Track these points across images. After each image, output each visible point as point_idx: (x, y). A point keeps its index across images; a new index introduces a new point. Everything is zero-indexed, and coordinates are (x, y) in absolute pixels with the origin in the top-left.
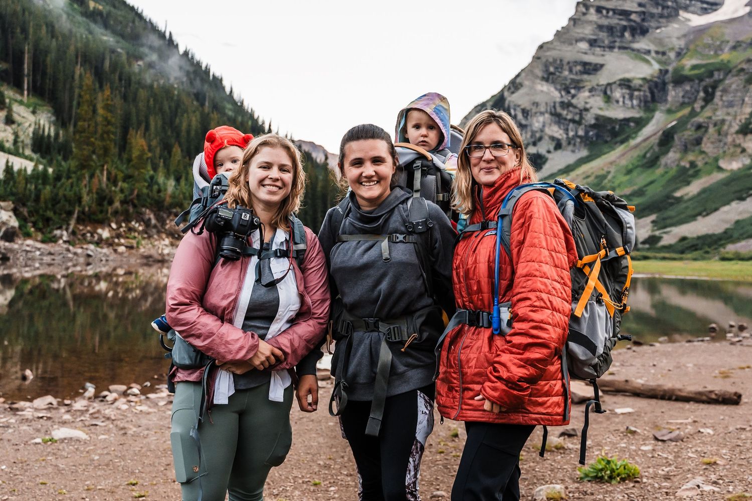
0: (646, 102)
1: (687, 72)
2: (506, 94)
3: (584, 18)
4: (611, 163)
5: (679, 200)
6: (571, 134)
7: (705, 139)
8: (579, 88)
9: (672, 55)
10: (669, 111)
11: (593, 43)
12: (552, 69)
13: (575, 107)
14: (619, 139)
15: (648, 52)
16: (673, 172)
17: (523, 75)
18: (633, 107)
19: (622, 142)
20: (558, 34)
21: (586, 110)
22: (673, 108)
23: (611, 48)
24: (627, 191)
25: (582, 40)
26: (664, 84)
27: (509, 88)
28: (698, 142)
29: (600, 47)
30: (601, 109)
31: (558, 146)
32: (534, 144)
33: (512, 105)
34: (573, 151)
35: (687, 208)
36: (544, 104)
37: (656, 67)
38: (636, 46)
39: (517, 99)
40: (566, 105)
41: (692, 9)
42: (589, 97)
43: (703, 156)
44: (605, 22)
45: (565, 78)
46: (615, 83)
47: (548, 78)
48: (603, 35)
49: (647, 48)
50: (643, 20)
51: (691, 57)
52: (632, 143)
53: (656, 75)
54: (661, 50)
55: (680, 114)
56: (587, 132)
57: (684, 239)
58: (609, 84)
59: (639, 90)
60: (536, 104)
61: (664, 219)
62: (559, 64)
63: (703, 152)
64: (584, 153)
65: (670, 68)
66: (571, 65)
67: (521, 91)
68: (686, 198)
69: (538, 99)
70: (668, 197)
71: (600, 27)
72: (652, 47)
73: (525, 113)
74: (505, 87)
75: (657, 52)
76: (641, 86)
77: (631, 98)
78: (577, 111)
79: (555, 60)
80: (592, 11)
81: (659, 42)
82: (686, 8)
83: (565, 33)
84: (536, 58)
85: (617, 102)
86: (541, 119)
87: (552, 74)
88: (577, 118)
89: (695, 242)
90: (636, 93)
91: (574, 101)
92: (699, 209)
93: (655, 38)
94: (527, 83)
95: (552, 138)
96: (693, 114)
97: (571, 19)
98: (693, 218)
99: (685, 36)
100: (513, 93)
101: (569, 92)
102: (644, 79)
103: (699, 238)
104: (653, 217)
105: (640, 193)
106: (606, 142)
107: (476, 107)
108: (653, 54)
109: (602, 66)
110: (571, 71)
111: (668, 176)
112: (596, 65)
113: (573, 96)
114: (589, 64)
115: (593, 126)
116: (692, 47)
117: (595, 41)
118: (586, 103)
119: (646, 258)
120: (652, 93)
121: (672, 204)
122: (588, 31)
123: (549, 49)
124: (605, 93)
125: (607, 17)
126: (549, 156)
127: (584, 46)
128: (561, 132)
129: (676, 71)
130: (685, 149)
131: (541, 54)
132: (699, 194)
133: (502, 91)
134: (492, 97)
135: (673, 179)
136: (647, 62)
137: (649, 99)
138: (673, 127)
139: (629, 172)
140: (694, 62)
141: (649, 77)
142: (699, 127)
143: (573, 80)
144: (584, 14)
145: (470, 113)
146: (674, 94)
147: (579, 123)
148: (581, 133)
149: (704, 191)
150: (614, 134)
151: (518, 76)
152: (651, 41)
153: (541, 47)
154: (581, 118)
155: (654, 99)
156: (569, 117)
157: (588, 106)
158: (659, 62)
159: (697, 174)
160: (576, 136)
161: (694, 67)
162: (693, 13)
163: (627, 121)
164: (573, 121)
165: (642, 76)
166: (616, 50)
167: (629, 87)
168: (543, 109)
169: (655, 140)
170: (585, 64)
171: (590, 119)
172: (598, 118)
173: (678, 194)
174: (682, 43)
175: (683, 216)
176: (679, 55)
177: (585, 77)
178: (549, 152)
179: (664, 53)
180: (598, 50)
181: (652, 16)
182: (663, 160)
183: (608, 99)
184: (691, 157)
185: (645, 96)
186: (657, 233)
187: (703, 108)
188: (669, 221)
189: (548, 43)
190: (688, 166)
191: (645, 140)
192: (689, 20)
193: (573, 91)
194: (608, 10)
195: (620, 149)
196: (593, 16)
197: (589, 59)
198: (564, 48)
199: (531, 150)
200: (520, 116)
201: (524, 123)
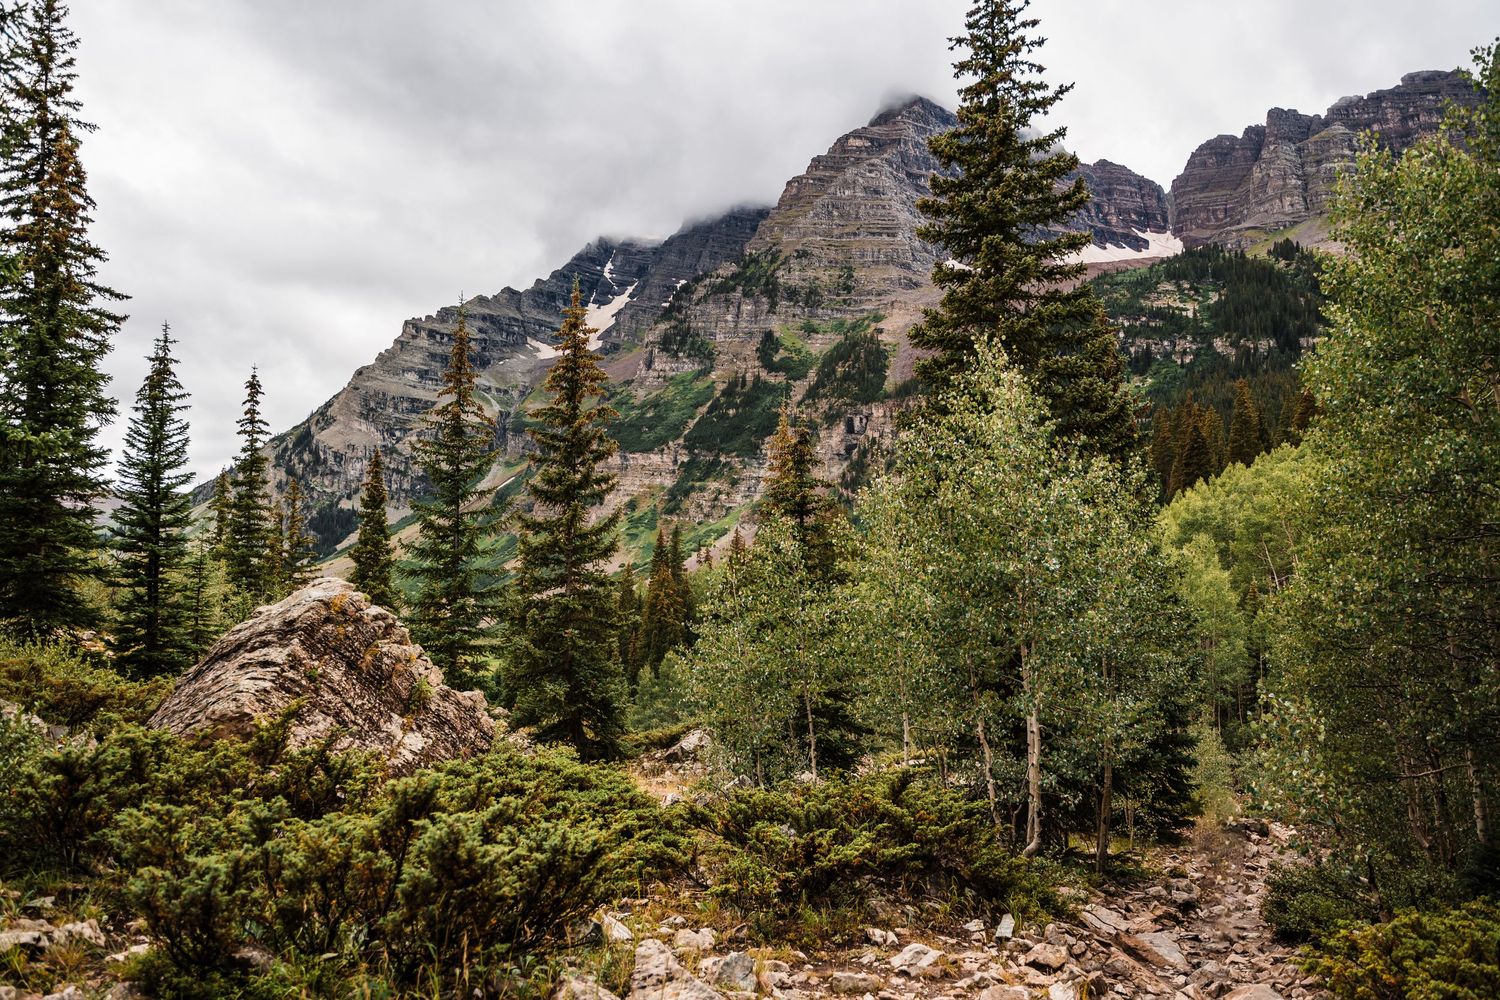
1: (529, 419)
2: (313, 428)
3: (412, 342)
6: (394, 487)
8: (405, 431)
9: (515, 394)
10: (508, 464)
11: (423, 375)
12: (372, 405)
13: (400, 454)
15: (489, 389)
16: (503, 541)
17: (335, 404)
20: (381, 358)
22: (512, 461)
25: (410, 370)
26: (505, 430)
27: (318, 422)
28: (530, 509)
29: (432, 379)
32: (349, 497)
33: (321, 446)
34: (397, 508)
36: (361, 448)
37: (497, 408)
39: (328, 439)
40: (390, 451)
41: (541, 336)
44: (439, 350)
45: (389, 417)
47: (368, 414)
48: (436, 365)
49: (488, 384)
50: (484, 349)
51: (535, 399)
53: (496, 418)
54: (503, 387)
55: (518, 469)
56: (413, 486)
60: (353, 447)
62: (382, 399)
64: (409, 511)
65: (512, 411)
66: (396, 401)
67: (333, 428)
69: (354, 440)
71: (433, 356)
72: (493, 384)
73: (338, 457)
74: (312, 415)
75: (498, 390)
78: (402, 459)
79: (377, 394)
80: (423, 334)
81: (501, 377)
82: (535, 336)
83: (390, 359)
84: (353, 387)
86: (358, 466)
87: (372, 409)
88: (402, 468)
91: (399, 446)
93: (497, 373)
94: (339, 417)
96: (528, 473)
97: (397, 341)
99: (530, 371)
100: (323, 429)
101: (392, 435)
108: (494, 392)
109: (434, 403)
110: (396, 408)
111: (498, 546)
112: (426, 402)
113: (398, 440)
114: (419, 401)
115: (419, 478)
116: (537, 386)
117: (426, 372)
121: (499, 579)
122: (417, 360)
123: (369, 378)
125: (441, 343)
127: (412, 377)
129: (518, 415)
131: (359, 383)
133: (308, 421)
134: (295, 428)
135: (503, 550)
136: (487, 401)
138: (507, 487)
140: (538, 406)
143: (398, 420)
144: (414, 337)
146: (514, 444)
147: (404, 474)
148: (406, 486)
151: (328, 405)
152: (491, 375)
153: (359, 373)
154: (407, 468)
156: (392, 466)
157: (416, 453)
158: (500, 402)
160: (401, 489)
161: (536, 413)
162: (543, 341)
164: (398, 471)
168: (360, 454)
169: (489, 500)
170: (413, 400)
171: (417, 468)
173: (507, 567)
174: (527, 379)
176: (522, 394)
177: (414, 415)
179: (506, 392)
180: (428, 384)
181: (495, 344)
189: (367, 368)
190: (518, 535)
191: (479, 499)
192: (538, 350)
193: (398, 434)
194: (442, 336)
196: (423, 341)
197: (418, 394)
198: (388, 378)
199: (345, 505)
200: (331, 461)
201: (336, 469)
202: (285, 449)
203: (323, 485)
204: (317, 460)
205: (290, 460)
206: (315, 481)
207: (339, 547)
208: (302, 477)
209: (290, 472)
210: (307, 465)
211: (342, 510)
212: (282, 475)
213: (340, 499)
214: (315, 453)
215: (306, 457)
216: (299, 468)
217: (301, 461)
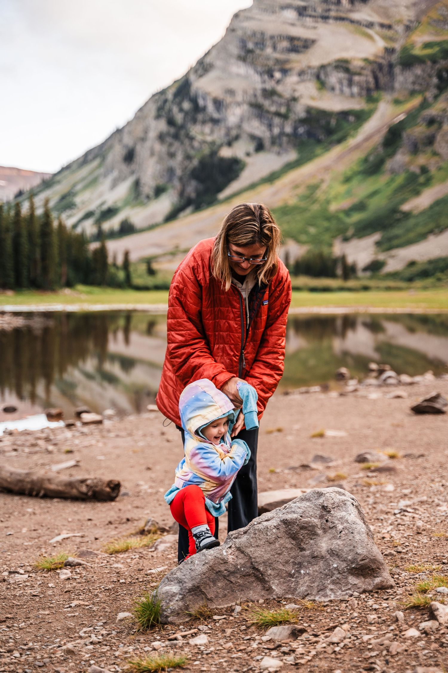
0: (369, 90)
1: (417, 51)
2: (192, 77)
4: (327, 169)
5: (407, 215)
6: (276, 131)
7: (438, 138)
8: (285, 72)
9: (400, 29)
10: (397, 102)
11: (302, 11)
12: (250, 46)
13: (280, 96)
14: (335, 137)
15: (370, 25)
16: (400, 179)
17: (214, 53)
18: (352, 96)
19: (339, 141)
21: (295, 99)
22: (401, 98)
23: (325, 18)
24: (346, 203)
25: (288, 7)
26: (391, 66)
27: (197, 71)
28: (430, 141)
29: (310, 16)
30: (313, 98)
31: (260, 147)
32: (230, 144)
33: (200, 93)
34: (279, 154)
35: (416, 225)
36: (241, 92)
37: (381, 44)
38: (356, 16)
39: (207, 84)
40: (269, 94)
42: (298, 83)
43: (436, 158)
45: (268, 59)
46: (329, 64)
47: (246, 56)
49: (370, 19)
51: (423, 32)
52: (352, 142)
53: (380, 54)
54: (386, 22)
55: (409, 106)
56: (295, 129)
57: (412, 264)
58: (323, 67)
59: (359, 74)
60: (231, 92)
61: (390, 239)
62: (260, 39)
63: (435, 154)
64: (292, 156)
65: (398, 46)
66: (275, 40)
67: (212, 75)
68: (415, 212)
69: (234, 84)
70: (394, 210)
72: (376, 19)
73: (217, 103)
74: (191, 68)
75: (382, 26)
76: (362, 68)
77: (350, 83)
78: (283, 101)
79: (254, 34)
81: (384, 11)
84: (231, 30)
85: (333, 89)
86: (238, 111)
87: (250, 51)
88: (283, 110)
89: (427, 267)
90: (356, 78)
91: (279, 88)
92: (431, 226)
93: (380, 7)
94: (218, 63)
95: (253, 137)
96: (425, 105)
98: (423, 237)
100: (201, 76)
101: (271, 76)
102: (366, 60)
103: (430, 262)
104: (377, 237)
105: (360, 207)
106: (319, 142)
107: (154, 96)
108: (377, 28)
109: (313, 42)
110: (275, 48)
111: (395, 185)
112: (306, 40)
113: (278, 82)
114: (298, 39)
115: (303, 121)
116: (424, 19)
117: (305, 8)
118: (294, 91)
119: (366, 289)
120: (376, 78)
121: (398, 220)
123: (246, 19)
124: (318, 77)
126: (248, 160)
127: (291, 15)
128: (264, 128)
129: (405, 49)
130: (415, 150)
131: (236, 25)
132: (432, 207)
133: (188, 73)
134: (175, 82)
135: (401, 188)
136: (370, 37)
137: (372, 85)
138: (401, 122)
139: (347, 180)
140: (427, 38)
141: (371, 58)
142: (431, 122)
143: (277, 61)
145: (146, 104)
146: (402, 80)
147: (285, 117)
148: (288, 129)
149: (437, 203)
150: (330, 132)
151: (207, 54)
152: (373, 10)
153: (236, 16)
154: (289, 109)
155: (378, 86)
156: (273, 109)
157: (297, 94)
158: (385, 38)
159: (428, 183)
160: (282, 134)
161: (427, 45)
163: (344, 115)
164: (278, 114)
165: (363, 55)
166: (331, 21)
167: (347, 70)
168: (239, 99)
169: (378, 139)
170: (292, 39)
171: (299, 110)
172: (309, 110)
173: (406, 207)
174: (412, 14)
175: (411, 235)
176: (408, 28)
177: (293, 56)
178: (248, 154)
179: (389, 27)
180: (309, 21)
182: (388, 165)
183: (322, 85)
184: (422, 160)
185: (367, 82)
186: (381, 257)
187: (436, 97)
188: (395, 242)
189: (245, 10)
190: (418, 171)
191: (367, 139)
193: (278, 75)
195: (337, 150)
197: (298, 32)
198: (266, 17)
199: (226, 153)
200: (211, 108)
201: (216, 115)
202: (166, 101)
203: (203, 133)
204: (197, 109)
205: (170, 110)
206: (195, 130)
207: (222, 196)
208: (182, 127)
209: (171, 122)
210: (186, 113)
211: (222, 160)
212: (162, 125)
213: (221, 146)
214: (194, 101)
215: (186, 105)
216: (179, 118)
217: (181, 110)
